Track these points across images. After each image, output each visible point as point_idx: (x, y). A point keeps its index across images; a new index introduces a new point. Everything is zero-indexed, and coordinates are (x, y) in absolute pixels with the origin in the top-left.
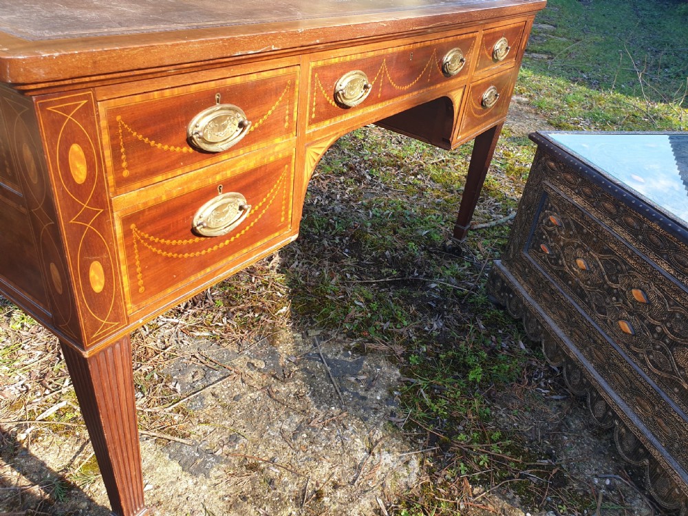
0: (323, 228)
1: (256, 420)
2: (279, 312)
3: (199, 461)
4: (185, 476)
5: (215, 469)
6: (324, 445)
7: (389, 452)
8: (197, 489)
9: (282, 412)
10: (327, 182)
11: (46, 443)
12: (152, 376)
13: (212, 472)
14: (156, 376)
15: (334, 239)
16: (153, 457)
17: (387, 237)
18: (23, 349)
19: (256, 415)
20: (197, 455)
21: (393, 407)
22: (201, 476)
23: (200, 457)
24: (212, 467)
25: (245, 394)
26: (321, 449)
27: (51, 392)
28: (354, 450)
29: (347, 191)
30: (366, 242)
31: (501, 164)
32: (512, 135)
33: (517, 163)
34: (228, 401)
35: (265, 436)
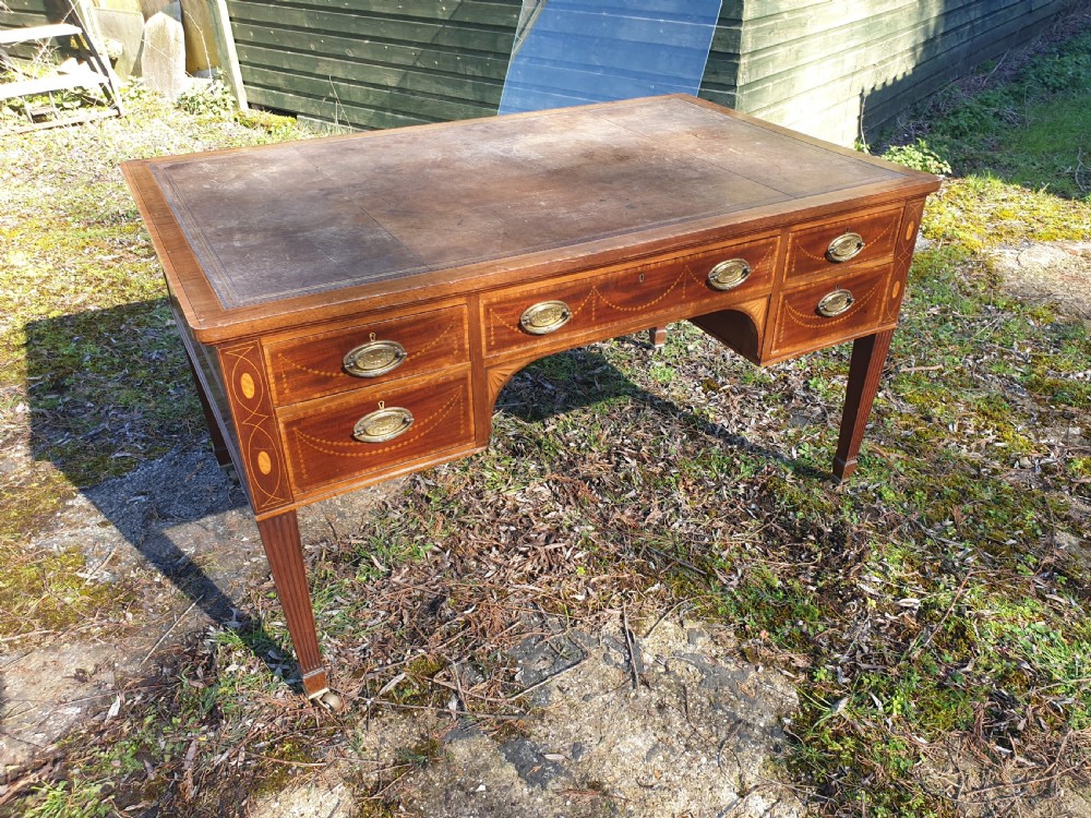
0: (722, 471)
1: (606, 729)
2: (649, 590)
3: (536, 768)
4: (521, 782)
5: (554, 781)
6: (682, 773)
7: (763, 796)
8: (531, 800)
9: (638, 723)
10: (739, 397)
11: (385, 720)
12: (496, 657)
13: (550, 784)
14: (499, 657)
15: (736, 487)
16: (489, 754)
17: (815, 490)
18: (368, 607)
19: (606, 722)
20: (535, 760)
21: (780, 740)
22: (538, 786)
23: (538, 764)
24: (550, 778)
25: (596, 694)
26: (677, 778)
27: (393, 663)
28: (719, 787)
29: (767, 414)
30: (782, 496)
31: (1023, 374)
32: (1057, 318)
33: (1051, 372)
34: (576, 700)
35: (614, 750)
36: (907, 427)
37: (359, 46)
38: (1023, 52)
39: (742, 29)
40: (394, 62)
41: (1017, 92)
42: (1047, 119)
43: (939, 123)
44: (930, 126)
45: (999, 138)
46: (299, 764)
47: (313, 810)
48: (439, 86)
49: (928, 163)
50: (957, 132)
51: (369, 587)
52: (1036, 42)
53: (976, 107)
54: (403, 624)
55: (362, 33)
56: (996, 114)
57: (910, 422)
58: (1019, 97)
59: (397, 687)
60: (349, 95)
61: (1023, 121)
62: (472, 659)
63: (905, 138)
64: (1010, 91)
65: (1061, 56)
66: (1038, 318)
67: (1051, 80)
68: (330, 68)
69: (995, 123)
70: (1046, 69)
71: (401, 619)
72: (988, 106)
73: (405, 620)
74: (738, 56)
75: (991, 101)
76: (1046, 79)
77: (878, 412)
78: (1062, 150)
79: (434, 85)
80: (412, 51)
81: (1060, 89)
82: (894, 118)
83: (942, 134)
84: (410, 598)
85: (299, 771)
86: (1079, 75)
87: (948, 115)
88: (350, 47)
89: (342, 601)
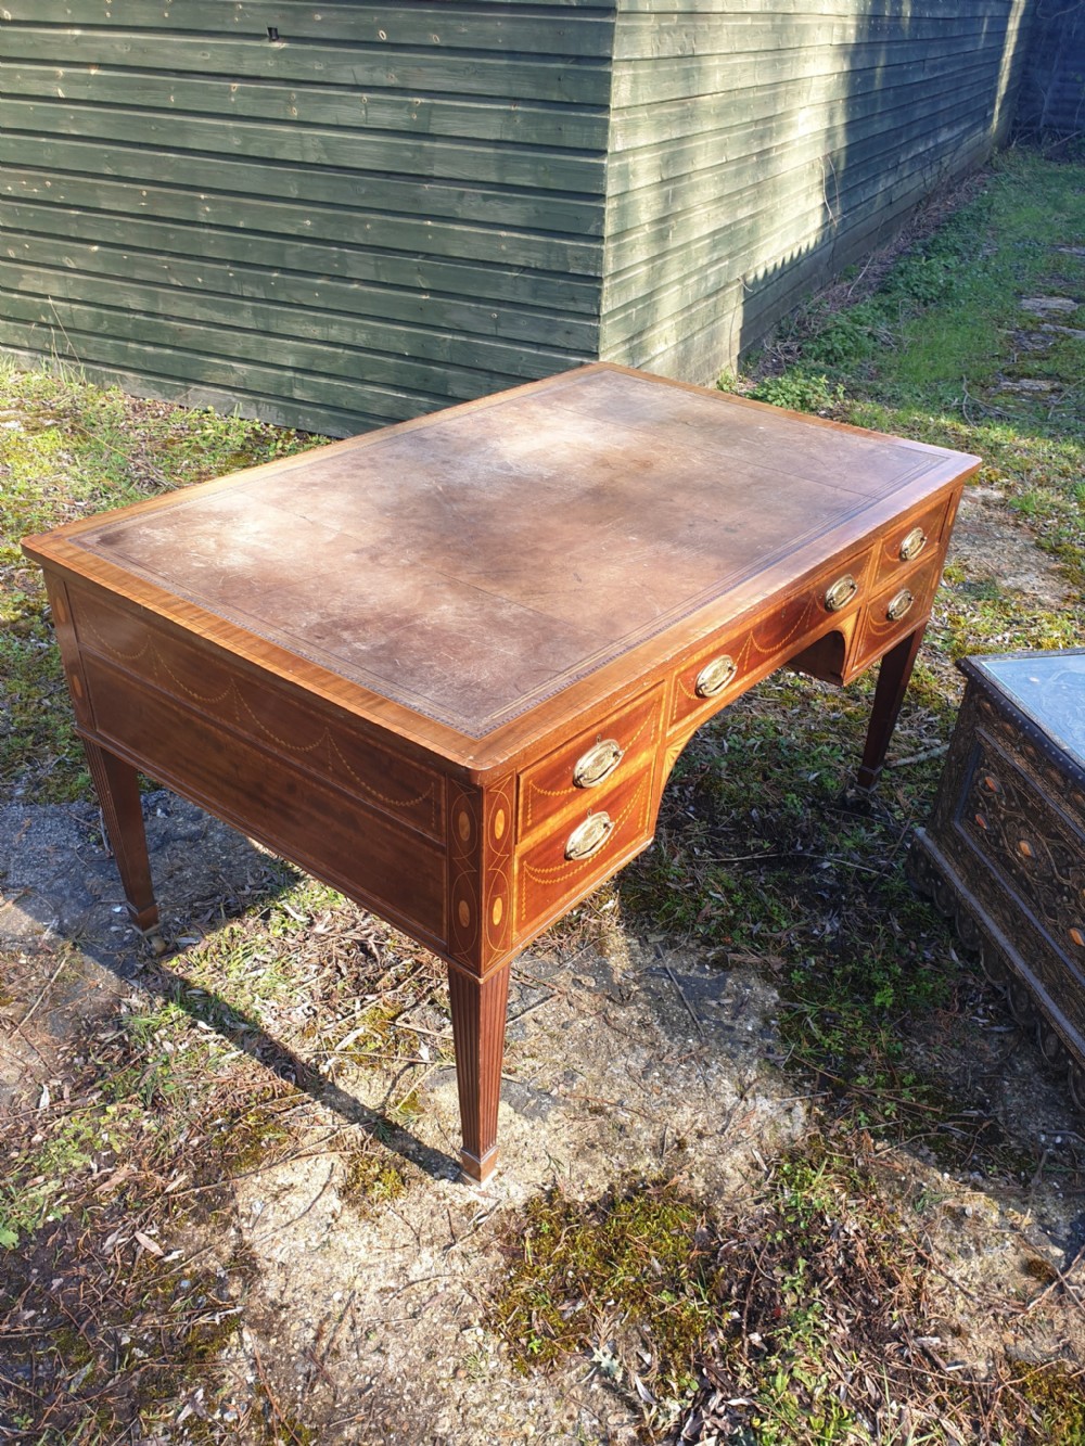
1: (593, 1054)
2: (605, 907)
3: (532, 1102)
4: (519, 1119)
5: (553, 1112)
6: (682, 1086)
7: (766, 1097)
8: (535, 1134)
9: (625, 1044)
13: (550, 1115)
17: (753, 785)
18: (295, 962)
19: (592, 1047)
20: (528, 1095)
21: (770, 1040)
22: (538, 1119)
23: (532, 1097)
24: (549, 1109)
25: (575, 1020)
26: (678, 1091)
27: (343, 1017)
28: (721, 1094)
30: (720, 794)
31: (944, 641)
32: (968, 577)
33: (971, 637)
34: (555, 1030)
35: (608, 1074)
36: (834, 709)
37: (84, 255)
38: (885, 252)
39: (604, 247)
40: (137, 277)
41: (889, 306)
42: (925, 339)
43: (811, 346)
44: (799, 349)
45: (876, 363)
46: (271, 1135)
47: (302, 1177)
48: (204, 310)
49: (807, 397)
50: (831, 357)
51: (290, 940)
52: (898, 239)
53: (849, 326)
54: (342, 976)
55: (87, 236)
56: (870, 334)
57: (836, 703)
58: (891, 311)
59: (356, 1041)
60: (72, 320)
61: (899, 342)
62: (432, 1002)
63: (774, 364)
64: (880, 305)
65: (928, 258)
66: (950, 577)
67: (920, 290)
68: (41, 283)
69: (869, 344)
70: (915, 276)
71: (339, 970)
72: (861, 325)
73: (344, 971)
74: (599, 280)
75: (863, 319)
76: (916, 289)
77: (802, 694)
78: (946, 379)
79: (198, 308)
80: (164, 263)
81: (932, 301)
82: (759, 340)
83: (816, 360)
84: (341, 947)
85: (272, 1143)
86: (951, 284)
87: (819, 336)
88: (71, 255)
89: (263, 958)
